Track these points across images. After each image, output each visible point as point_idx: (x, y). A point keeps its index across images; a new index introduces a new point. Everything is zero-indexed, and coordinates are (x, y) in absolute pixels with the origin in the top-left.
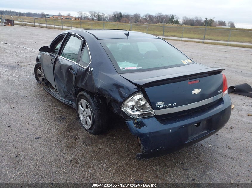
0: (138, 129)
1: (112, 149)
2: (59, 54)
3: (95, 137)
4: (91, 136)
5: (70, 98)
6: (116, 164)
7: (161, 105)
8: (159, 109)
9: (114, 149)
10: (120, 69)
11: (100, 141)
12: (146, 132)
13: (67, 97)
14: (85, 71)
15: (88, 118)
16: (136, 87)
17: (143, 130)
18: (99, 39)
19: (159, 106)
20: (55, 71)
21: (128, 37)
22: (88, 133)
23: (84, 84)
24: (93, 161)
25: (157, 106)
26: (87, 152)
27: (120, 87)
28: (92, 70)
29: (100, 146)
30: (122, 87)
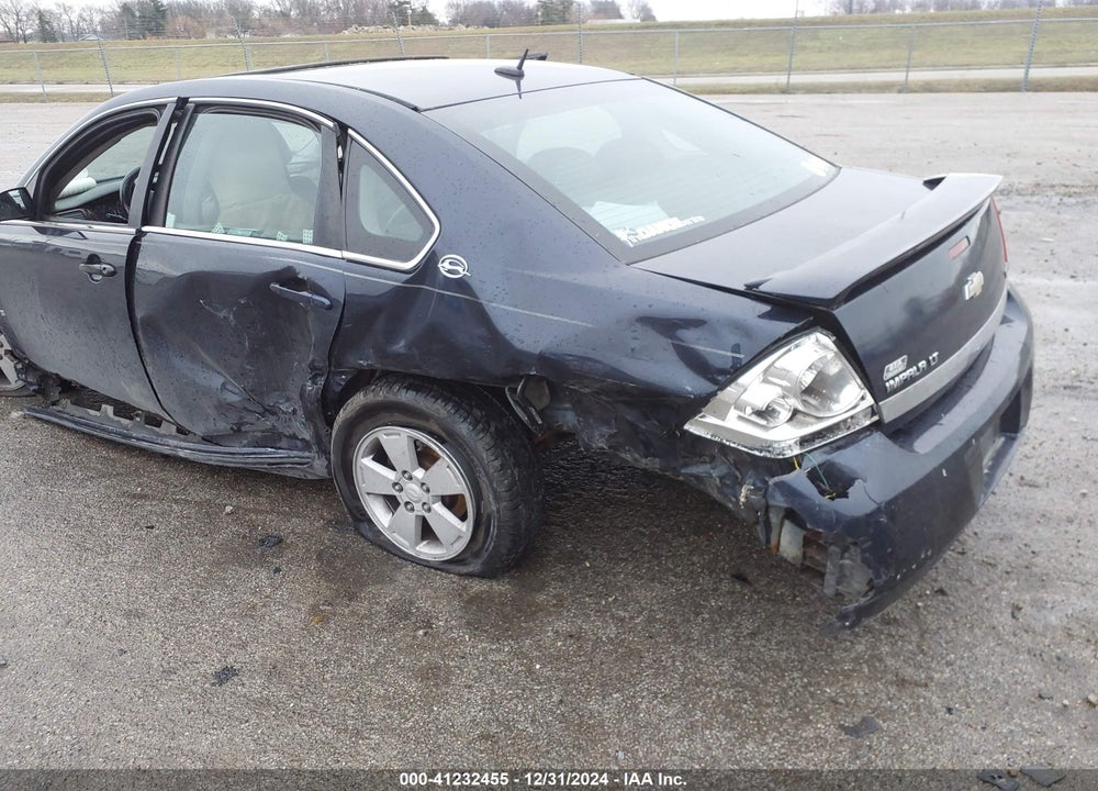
0: (840, 502)
1: (622, 620)
2: (147, 220)
3: (500, 587)
4: (478, 586)
5: (259, 434)
6: (698, 682)
7: (898, 375)
8: (895, 391)
9: (632, 618)
10: (619, 240)
11: (541, 598)
12: (872, 507)
13: (239, 430)
14: (407, 282)
15: (438, 507)
16: (766, 308)
17: (859, 501)
18: (421, 106)
19: (893, 378)
20: (139, 314)
21: (519, 84)
22: (456, 579)
23: (409, 347)
24: (593, 705)
25: (888, 381)
26: (530, 671)
27: (681, 327)
28: (460, 269)
29: (562, 625)
30: (697, 323)
